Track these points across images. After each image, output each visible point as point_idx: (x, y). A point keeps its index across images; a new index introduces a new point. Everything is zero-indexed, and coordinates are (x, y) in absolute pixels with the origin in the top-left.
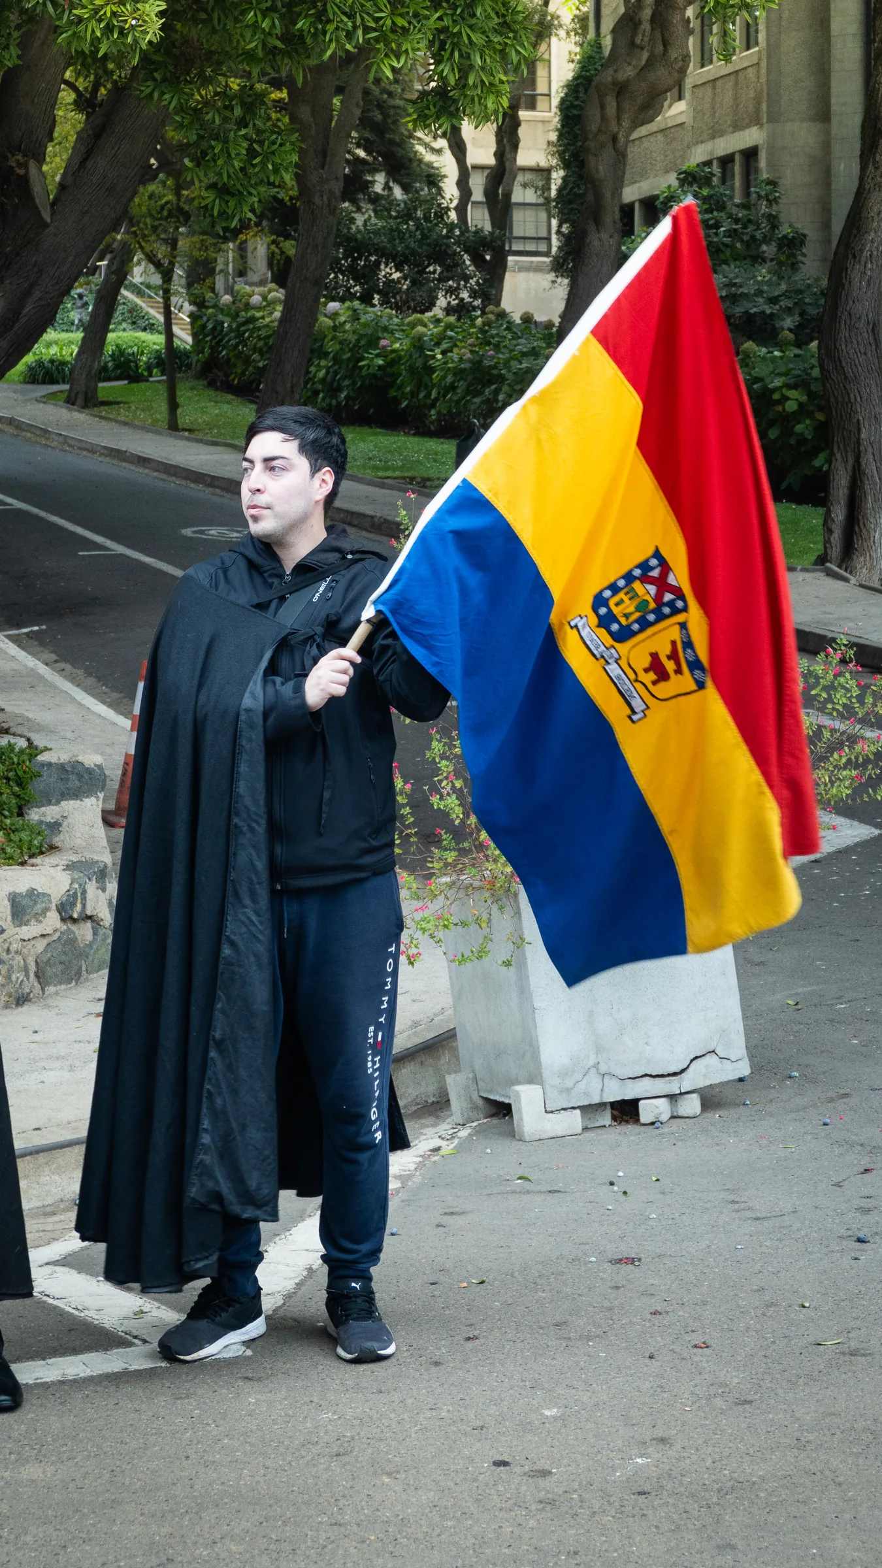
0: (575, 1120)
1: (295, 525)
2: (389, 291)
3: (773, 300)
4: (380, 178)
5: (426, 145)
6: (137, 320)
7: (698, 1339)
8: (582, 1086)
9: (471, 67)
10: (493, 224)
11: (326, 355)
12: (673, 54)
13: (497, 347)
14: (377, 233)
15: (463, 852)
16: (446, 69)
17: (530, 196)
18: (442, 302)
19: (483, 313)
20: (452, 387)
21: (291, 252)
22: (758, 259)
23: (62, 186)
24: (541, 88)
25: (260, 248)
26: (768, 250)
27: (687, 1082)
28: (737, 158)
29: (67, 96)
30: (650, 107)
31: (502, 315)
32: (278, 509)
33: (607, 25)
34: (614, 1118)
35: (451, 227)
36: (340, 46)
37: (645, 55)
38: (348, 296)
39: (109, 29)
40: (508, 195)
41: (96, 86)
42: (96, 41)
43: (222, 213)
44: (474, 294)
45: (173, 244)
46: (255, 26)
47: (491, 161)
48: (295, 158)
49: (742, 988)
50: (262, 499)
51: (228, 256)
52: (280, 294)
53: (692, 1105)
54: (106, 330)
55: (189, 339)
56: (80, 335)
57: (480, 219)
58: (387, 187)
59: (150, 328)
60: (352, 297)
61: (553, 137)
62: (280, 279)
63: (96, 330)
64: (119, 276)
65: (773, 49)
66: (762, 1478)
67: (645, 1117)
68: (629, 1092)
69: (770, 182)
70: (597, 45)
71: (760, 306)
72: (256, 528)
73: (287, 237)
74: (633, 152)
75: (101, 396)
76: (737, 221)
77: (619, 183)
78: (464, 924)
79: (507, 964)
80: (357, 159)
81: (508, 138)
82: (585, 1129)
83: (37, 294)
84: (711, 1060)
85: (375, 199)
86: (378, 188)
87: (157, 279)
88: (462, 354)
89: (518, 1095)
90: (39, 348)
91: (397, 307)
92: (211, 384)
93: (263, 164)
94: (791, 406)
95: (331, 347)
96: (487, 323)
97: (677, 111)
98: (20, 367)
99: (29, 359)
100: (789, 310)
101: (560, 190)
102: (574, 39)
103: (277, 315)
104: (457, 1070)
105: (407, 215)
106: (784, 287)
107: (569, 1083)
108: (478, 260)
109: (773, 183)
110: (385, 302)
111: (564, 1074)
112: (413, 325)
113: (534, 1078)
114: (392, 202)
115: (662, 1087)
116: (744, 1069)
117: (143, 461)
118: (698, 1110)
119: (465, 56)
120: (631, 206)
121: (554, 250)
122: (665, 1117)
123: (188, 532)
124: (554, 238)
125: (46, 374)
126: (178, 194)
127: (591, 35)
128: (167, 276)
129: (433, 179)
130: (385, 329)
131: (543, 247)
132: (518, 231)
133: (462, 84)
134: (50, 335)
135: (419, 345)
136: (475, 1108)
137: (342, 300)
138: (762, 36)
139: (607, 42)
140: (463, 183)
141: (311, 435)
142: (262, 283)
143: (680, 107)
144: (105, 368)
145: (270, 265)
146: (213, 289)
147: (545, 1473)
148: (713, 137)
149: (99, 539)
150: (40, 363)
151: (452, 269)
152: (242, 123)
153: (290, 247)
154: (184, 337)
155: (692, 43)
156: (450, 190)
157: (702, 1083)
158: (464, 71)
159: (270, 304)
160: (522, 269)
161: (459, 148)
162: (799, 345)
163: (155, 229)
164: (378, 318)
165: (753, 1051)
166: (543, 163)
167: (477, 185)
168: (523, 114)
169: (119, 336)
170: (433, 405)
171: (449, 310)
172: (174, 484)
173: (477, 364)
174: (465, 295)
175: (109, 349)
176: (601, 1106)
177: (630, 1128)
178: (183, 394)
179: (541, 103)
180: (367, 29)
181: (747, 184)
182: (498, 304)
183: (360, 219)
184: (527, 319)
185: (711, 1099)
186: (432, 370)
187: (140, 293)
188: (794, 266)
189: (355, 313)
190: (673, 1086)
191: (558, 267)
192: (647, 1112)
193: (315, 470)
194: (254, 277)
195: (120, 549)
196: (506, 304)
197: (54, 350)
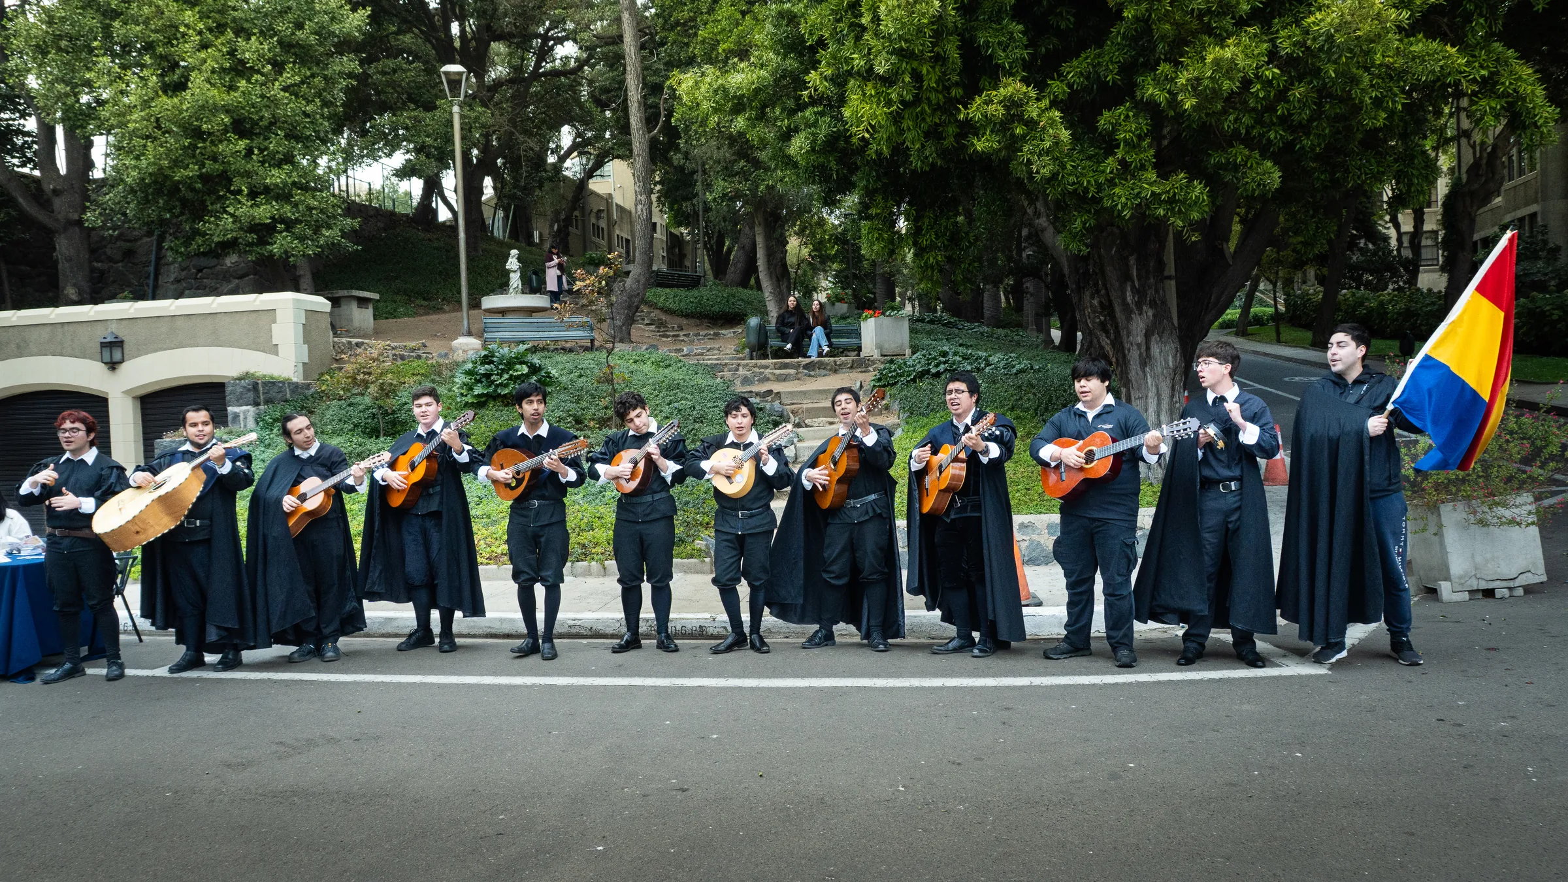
0: (1466, 596)
1: (1350, 367)
2: (1368, 285)
3: (1546, 274)
4: (1362, 242)
5: (1383, 226)
6: (1262, 303)
7: (1527, 680)
8: (1469, 583)
9: (1412, 184)
10: (1413, 254)
11: (1341, 310)
12: (1497, 177)
13: (1416, 303)
14: (1362, 262)
15: (1414, 492)
16: (1401, 186)
17: (1429, 242)
18: (1391, 287)
19: (1410, 290)
20: (1397, 319)
21: (1326, 273)
22: (1538, 258)
23: (1235, 252)
24: (1433, 199)
25: (1311, 273)
26: (1543, 254)
27: (1517, 583)
28: (1527, 218)
29: (1237, 219)
30: (1487, 199)
31: (1419, 289)
32: (1344, 360)
33: (1464, 169)
34: (1483, 596)
35: (1394, 257)
36: (1355, 181)
37: (1483, 179)
38: (1350, 287)
39: (1259, 185)
40: (1419, 243)
41: (1247, 213)
42: (1254, 190)
43: (1305, 252)
44: (1405, 283)
45: (1277, 273)
46: (1318, 178)
47: (1412, 230)
48: (1336, 228)
49: (1543, 547)
50: (1336, 357)
51: (1298, 277)
52: (1321, 289)
53: (1520, 592)
54: (1250, 308)
55: (1284, 309)
56: (1239, 310)
57: (1407, 253)
58: (1366, 244)
59: (1268, 306)
60: (1352, 288)
61: (1440, 217)
62: (1321, 283)
63: (1246, 308)
64: (1254, 288)
65: (1544, 172)
66: (1561, 735)
67: (1498, 595)
68: (1491, 586)
69: (1542, 226)
70: (1459, 178)
71: (1539, 277)
72: (1334, 369)
73: (1324, 266)
74: (1478, 219)
75: (1249, 332)
76: (1527, 243)
77: (1472, 231)
78: (1415, 519)
79: (1435, 534)
80: (1353, 234)
81: (1419, 219)
82: (1470, 599)
83: (1226, 293)
84: (1529, 574)
85: (1361, 249)
86: (1362, 245)
87: (1270, 287)
88: (1401, 306)
89: (1440, 585)
90: (1224, 317)
91: (1372, 290)
92: (1293, 325)
93: (1322, 232)
94: (1555, 317)
95: (1344, 307)
96: (1412, 293)
97: (1498, 200)
98: (1216, 323)
99: (1220, 320)
100: (1553, 278)
101: (1443, 239)
102: (1448, 177)
103: (1320, 297)
104: (1413, 575)
105: (1375, 253)
106: (1550, 269)
107: (1463, 581)
108: (1406, 269)
109: (1545, 226)
110: (1366, 288)
111: (1461, 577)
112: (1379, 296)
113: (1447, 578)
114: (1368, 250)
115: (1505, 584)
116: (1544, 578)
117: (1266, 355)
118: (1522, 594)
119: (1410, 180)
120: (1476, 241)
121: (1441, 263)
122: (1507, 596)
123: (1287, 379)
124: (1440, 258)
125: (1227, 325)
126: (1278, 254)
127: (1457, 174)
128: (1275, 285)
129: (1386, 239)
130: (1366, 299)
131: (1435, 262)
132: (1423, 256)
133: (1409, 191)
134: (1228, 311)
135: (1382, 304)
136: (1421, 589)
137: (1348, 289)
138: (1538, 166)
139: (1464, 177)
140: (1399, 240)
141: (1356, 333)
142: (1313, 285)
143: (1499, 199)
144: (1250, 322)
145: (1316, 279)
146: (1293, 289)
147: (1460, 725)
148: (1515, 210)
149: (1251, 383)
150: (1224, 322)
151: (1395, 274)
152: (1313, 217)
153: (1325, 271)
154: (1282, 308)
155: (1506, 172)
156: (1394, 243)
157: (1524, 583)
158: (1410, 184)
159: (1316, 293)
160: (1426, 271)
161: (1397, 226)
162: (1558, 292)
163: (1269, 268)
164: (1363, 295)
165: (1548, 572)
166: (1435, 229)
167: (1406, 241)
168: (1426, 210)
169: (1255, 310)
170: (1388, 327)
171: (1394, 290)
172: (1280, 362)
173: (1408, 309)
174: (1401, 283)
175: (1251, 315)
176: (1478, 590)
177: (1490, 600)
178: (1282, 329)
179: (1433, 205)
180: (1366, 174)
181: (1531, 228)
182: (1416, 285)
183: (1355, 258)
184: (1430, 290)
185: (1529, 590)
186: (1388, 313)
187: (1262, 293)
188: (1556, 260)
189: (1353, 295)
190: (1511, 584)
191: (1443, 269)
192: (1498, 594)
193: (1358, 346)
194: (1310, 283)
195: (1260, 387)
196: (1419, 285)
197: (1229, 317)
